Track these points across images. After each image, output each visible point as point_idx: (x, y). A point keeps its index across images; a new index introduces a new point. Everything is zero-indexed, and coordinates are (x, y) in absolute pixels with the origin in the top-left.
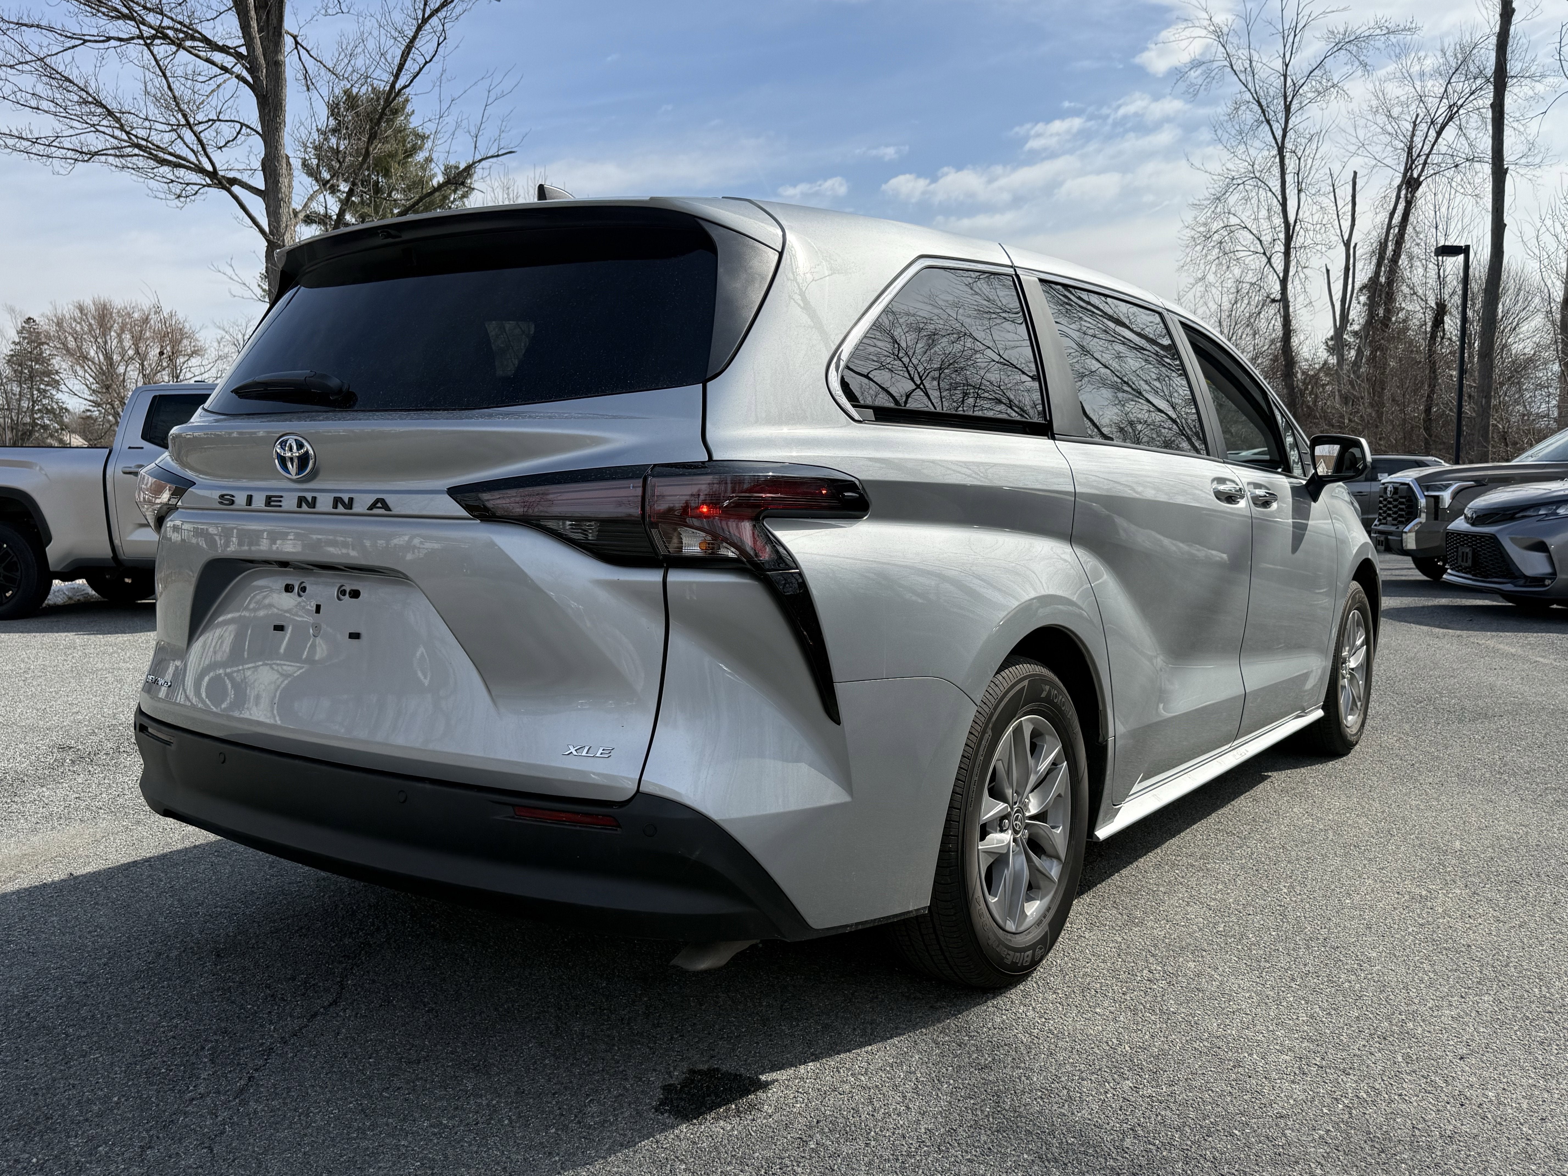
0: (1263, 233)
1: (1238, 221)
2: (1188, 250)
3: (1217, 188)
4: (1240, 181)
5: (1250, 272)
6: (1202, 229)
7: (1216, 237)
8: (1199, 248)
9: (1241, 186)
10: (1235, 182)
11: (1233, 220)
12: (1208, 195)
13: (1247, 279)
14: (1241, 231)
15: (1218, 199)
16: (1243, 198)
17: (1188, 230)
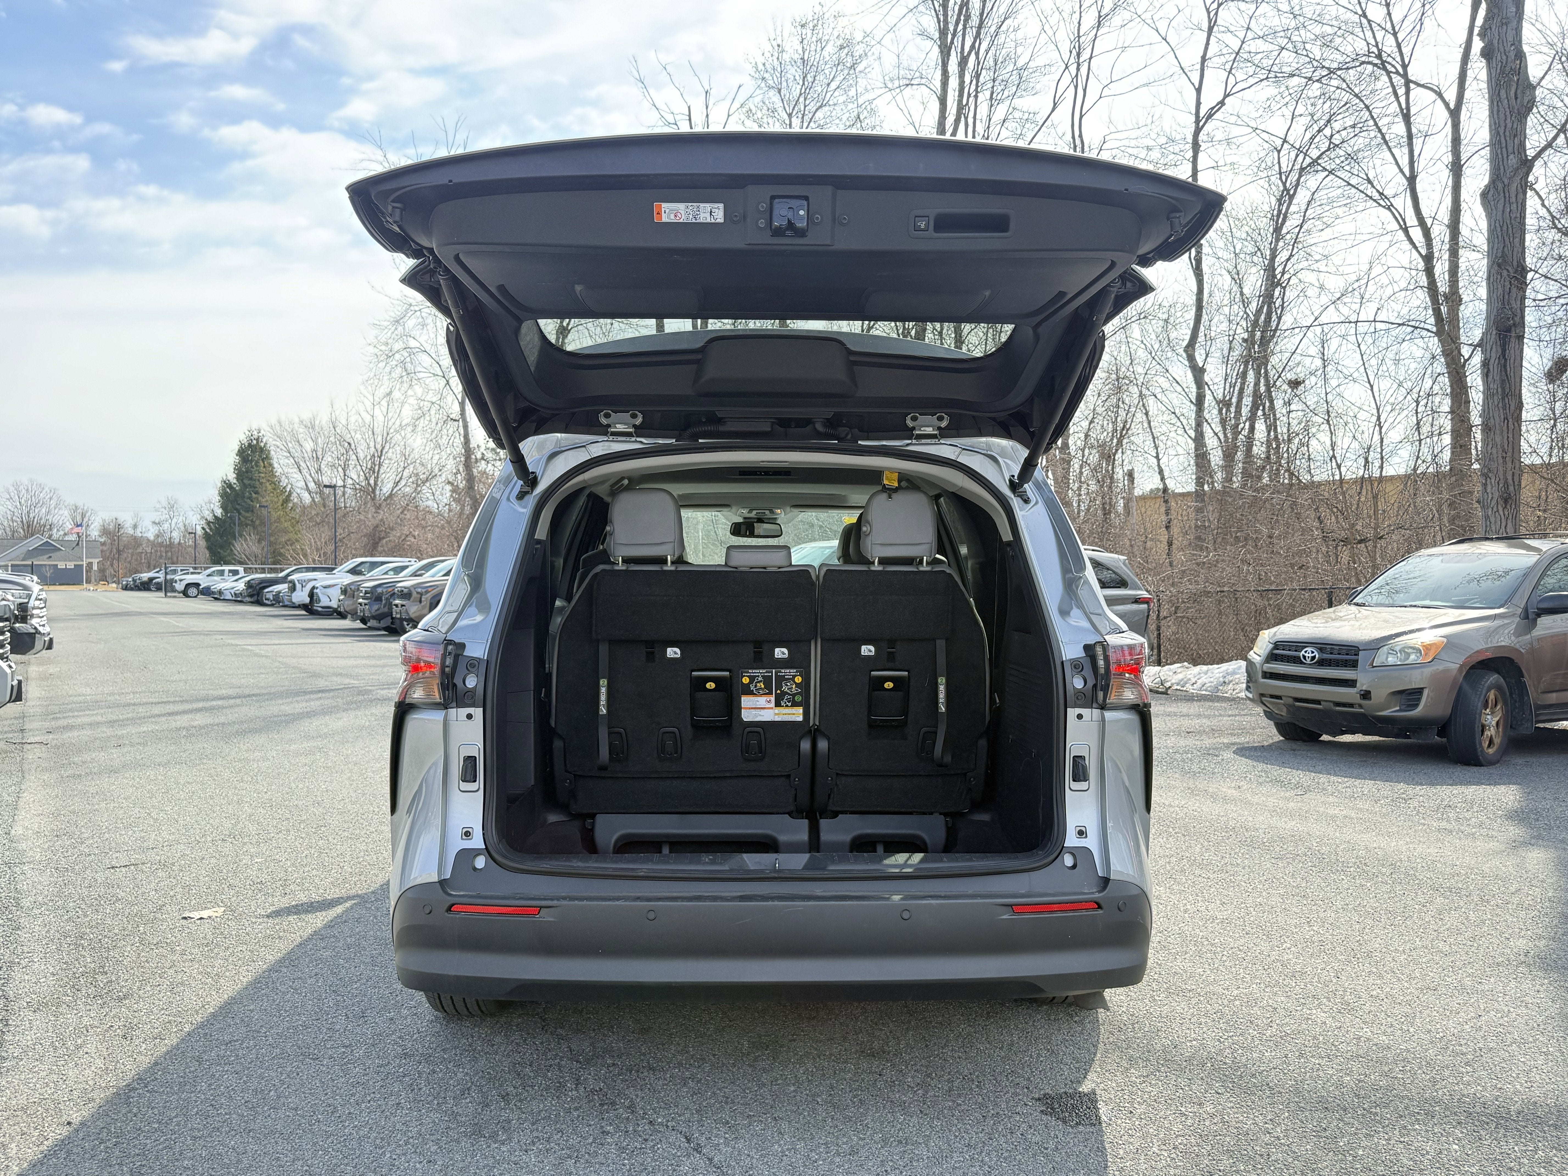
0: (441, 358)
1: (418, 345)
2: (371, 365)
3: (396, 312)
4: (417, 308)
5: (430, 392)
6: (383, 348)
7: (397, 356)
8: (382, 365)
9: (418, 313)
10: (412, 308)
11: (413, 343)
12: (388, 318)
13: (428, 398)
14: (420, 354)
15: (397, 321)
16: (419, 324)
17: (371, 347)
